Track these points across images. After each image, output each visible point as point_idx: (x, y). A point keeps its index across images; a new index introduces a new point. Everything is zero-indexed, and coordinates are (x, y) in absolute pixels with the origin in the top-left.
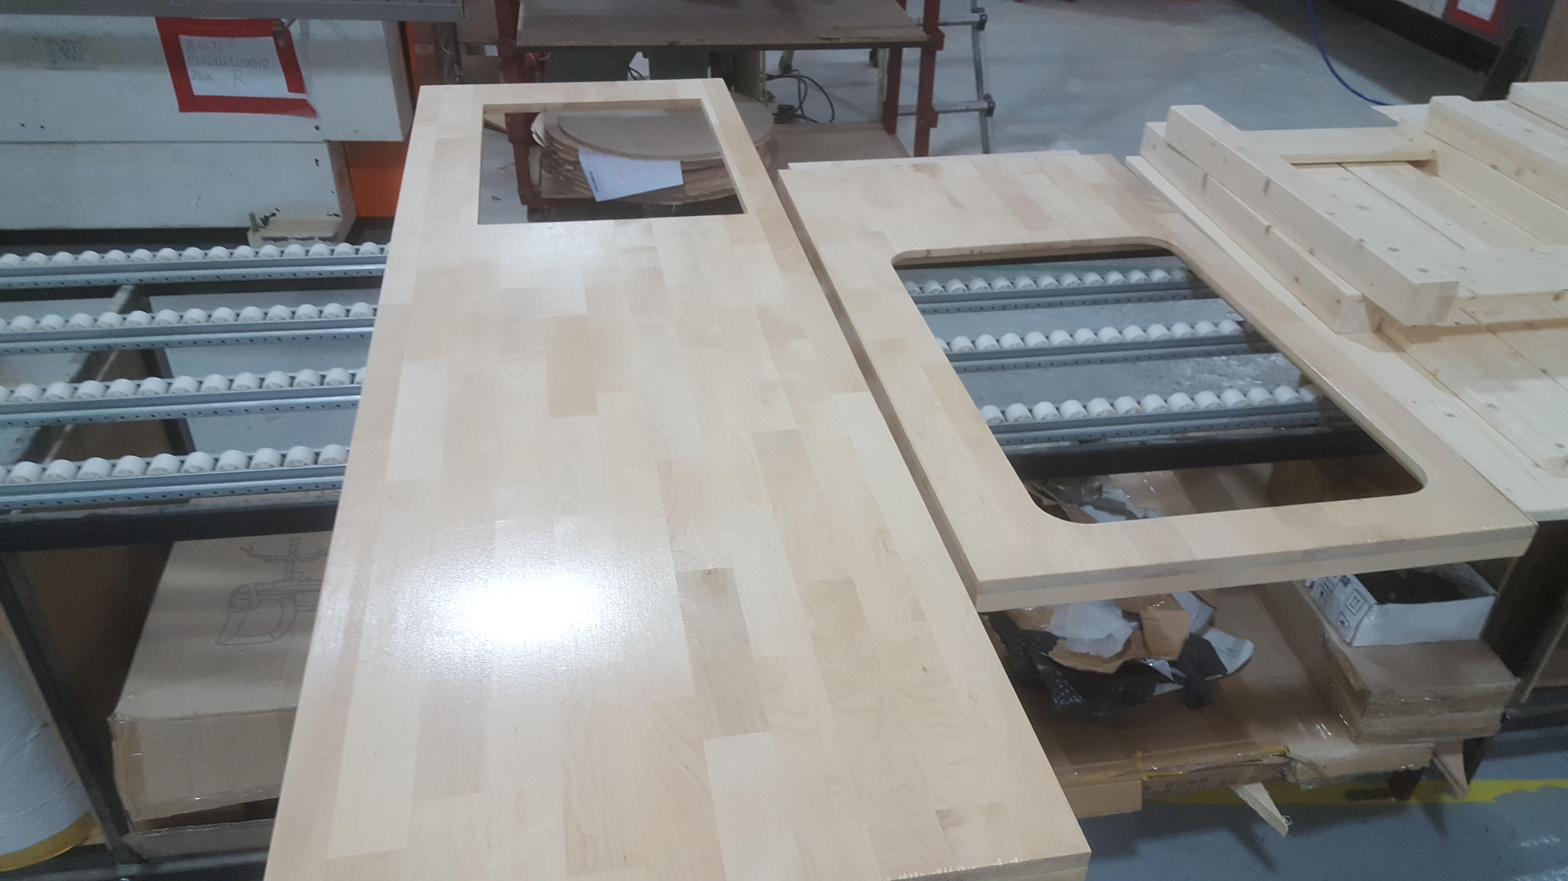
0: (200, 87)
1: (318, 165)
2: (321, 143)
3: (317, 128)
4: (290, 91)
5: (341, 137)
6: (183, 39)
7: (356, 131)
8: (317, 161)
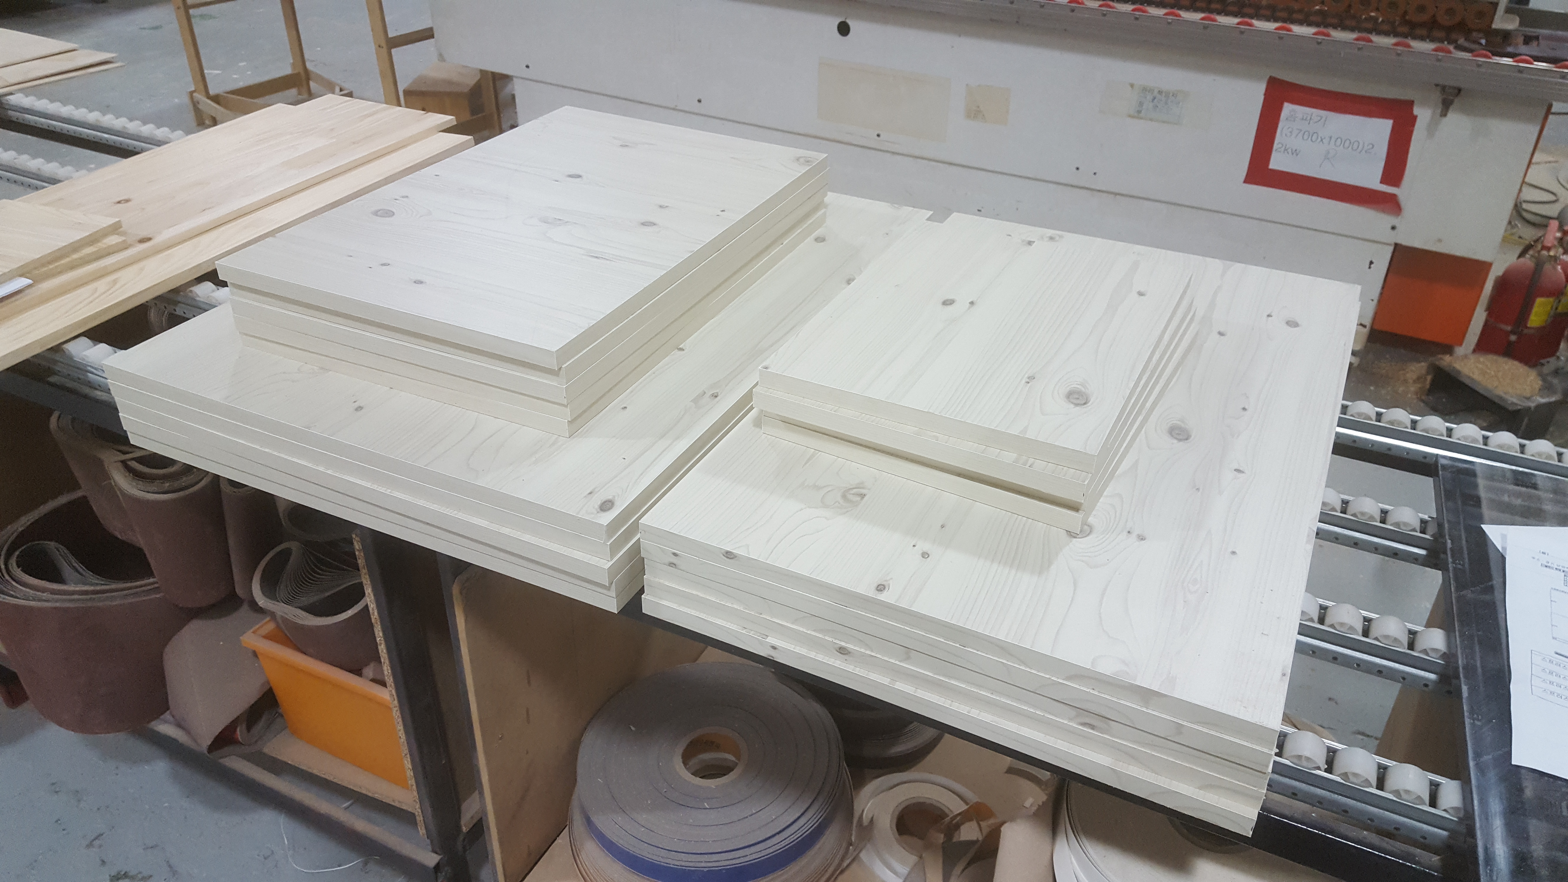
0: (1278, 162)
1: (1370, 268)
2: (1387, 244)
3: (1393, 228)
4: (1382, 182)
5: (1417, 243)
6: (1288, 109)
7: (1440, 241)
8: (1371, 263)
